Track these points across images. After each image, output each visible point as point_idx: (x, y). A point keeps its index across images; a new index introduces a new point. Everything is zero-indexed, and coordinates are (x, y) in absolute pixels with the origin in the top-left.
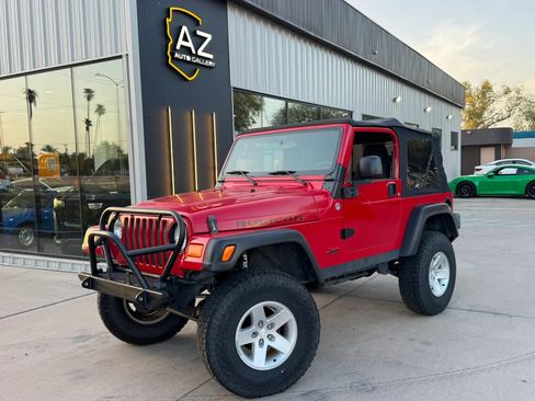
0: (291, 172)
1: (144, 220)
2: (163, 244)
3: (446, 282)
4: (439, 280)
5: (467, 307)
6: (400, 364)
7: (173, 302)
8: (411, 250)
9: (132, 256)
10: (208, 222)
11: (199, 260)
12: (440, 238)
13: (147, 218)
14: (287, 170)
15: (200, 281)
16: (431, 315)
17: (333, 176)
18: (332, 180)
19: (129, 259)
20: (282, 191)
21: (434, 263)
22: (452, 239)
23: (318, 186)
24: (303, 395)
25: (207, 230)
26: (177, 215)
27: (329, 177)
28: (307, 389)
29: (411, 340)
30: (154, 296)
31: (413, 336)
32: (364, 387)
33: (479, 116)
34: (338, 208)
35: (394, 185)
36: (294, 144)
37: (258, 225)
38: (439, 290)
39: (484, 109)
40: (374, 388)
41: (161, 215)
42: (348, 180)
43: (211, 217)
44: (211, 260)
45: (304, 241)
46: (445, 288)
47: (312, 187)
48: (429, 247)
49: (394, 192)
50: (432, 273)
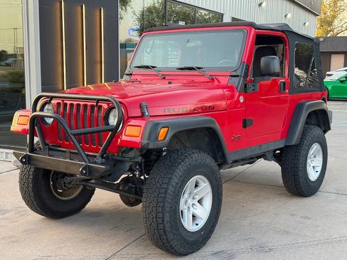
0: (199, 68)
1: (79, 105)
2: (97, 126)
3: (319, 169)
4: (314, 167)
5: (335, 191)
6: (287, 232)
7: (109, 175)
8: (295, 140)
9: (75, 135)
10: (141, 107)
11: (138, 140)
12: (317, 131)
13: (82, 103)
14: (194, 66)
15: (131, 158)
16: (307, 196)
17: (238, 73)
18: (237, 76)
19: (73, 137)
20: (192, 84)
21: (311, 152)
22: (325, 132)
23: (224, 81)
24: (213, 254)
25: (140, 115)
26: (115, 101)
27: (234, 74)
28: (215, 250)
29: (293, 215)
30: (97, 170)
31: (293, 213)
32: (262, 249)
33: (330, 24)
34: (242, 101)
35: (284, 83)
36: (199, 43)
37: (181, 112)
38: (313, 175)
39: (334, 17)
40: (270, 250)
41: (98, 101)
42: (250, 77)
43: (144, 104)
44: (149, 140)
45: (217, 126)
46: (318, 174)
47: (219, 82)
48: (308, 138)
49: (284, 89)
50: (309, 161)
